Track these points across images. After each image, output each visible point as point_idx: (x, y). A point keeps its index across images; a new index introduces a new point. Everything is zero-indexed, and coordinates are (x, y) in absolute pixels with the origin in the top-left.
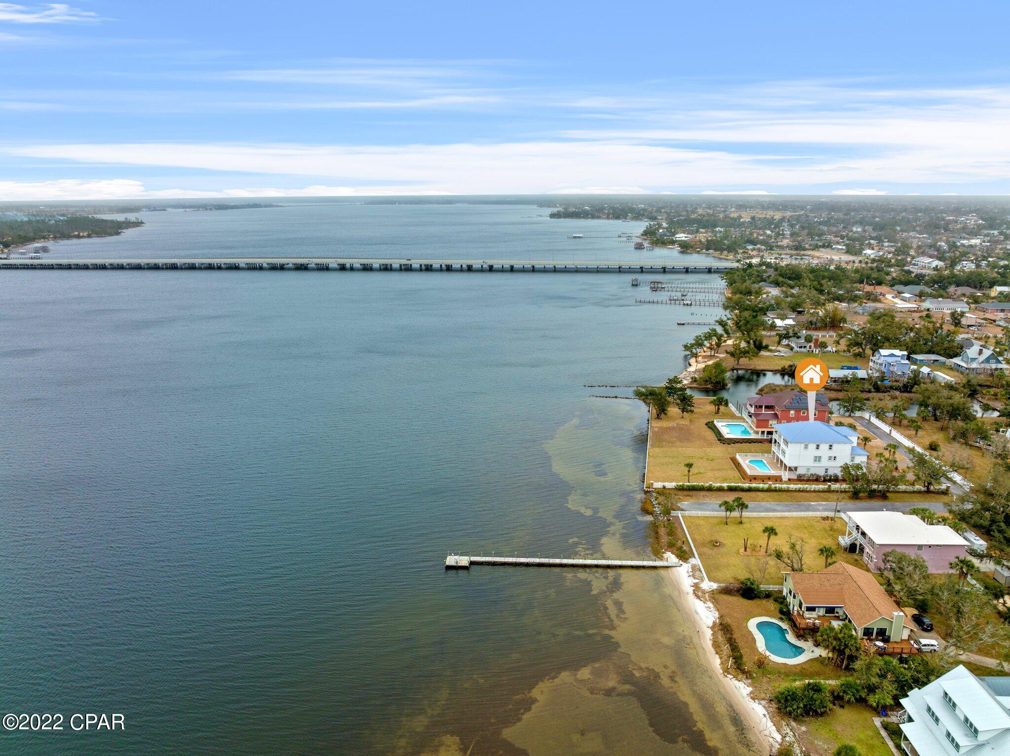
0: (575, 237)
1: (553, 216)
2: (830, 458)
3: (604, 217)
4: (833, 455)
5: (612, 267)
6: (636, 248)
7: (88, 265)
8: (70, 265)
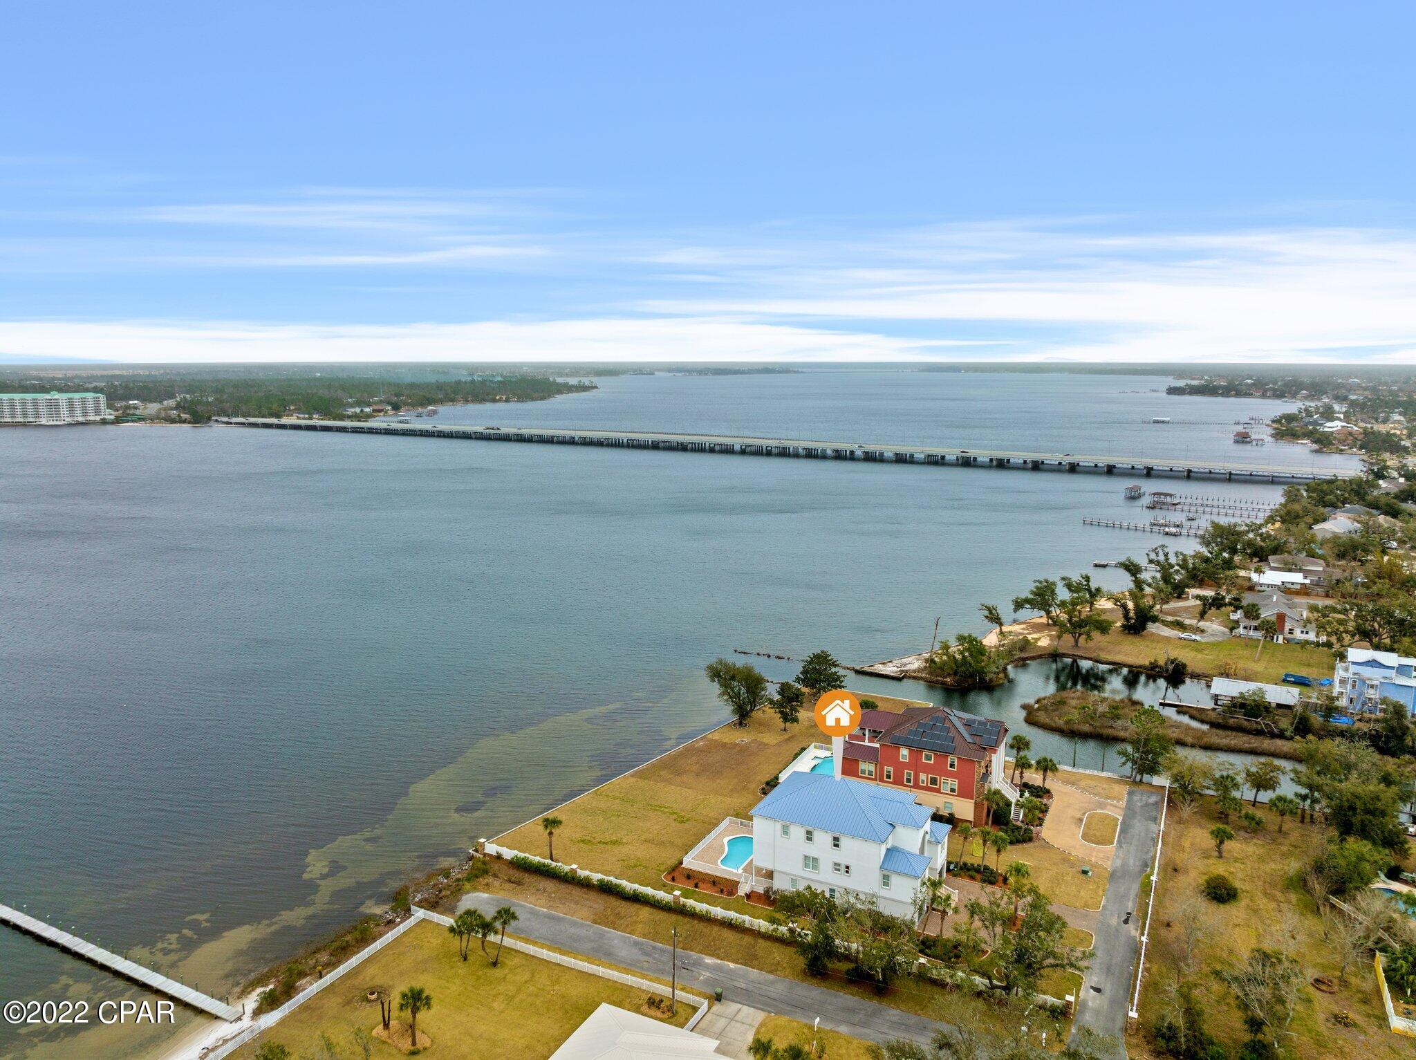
0: (1156, 422)
1: (1172, 391)
2: (837, 866)
3: (1258, 394)
4: (844, 862)
5: (1161, 468)
6: (1236, 442)
7: (452, 433)
8: (415, 431)
